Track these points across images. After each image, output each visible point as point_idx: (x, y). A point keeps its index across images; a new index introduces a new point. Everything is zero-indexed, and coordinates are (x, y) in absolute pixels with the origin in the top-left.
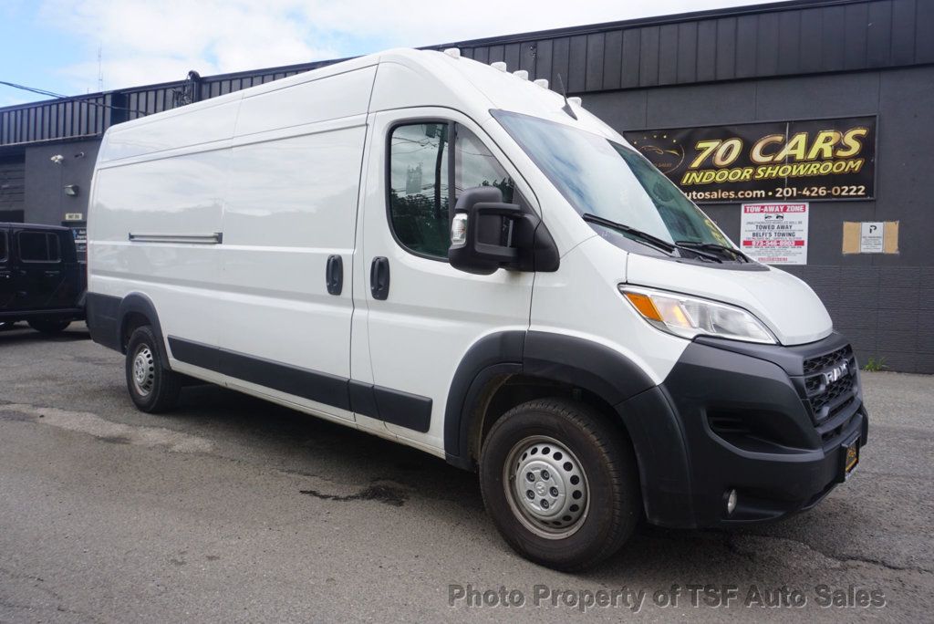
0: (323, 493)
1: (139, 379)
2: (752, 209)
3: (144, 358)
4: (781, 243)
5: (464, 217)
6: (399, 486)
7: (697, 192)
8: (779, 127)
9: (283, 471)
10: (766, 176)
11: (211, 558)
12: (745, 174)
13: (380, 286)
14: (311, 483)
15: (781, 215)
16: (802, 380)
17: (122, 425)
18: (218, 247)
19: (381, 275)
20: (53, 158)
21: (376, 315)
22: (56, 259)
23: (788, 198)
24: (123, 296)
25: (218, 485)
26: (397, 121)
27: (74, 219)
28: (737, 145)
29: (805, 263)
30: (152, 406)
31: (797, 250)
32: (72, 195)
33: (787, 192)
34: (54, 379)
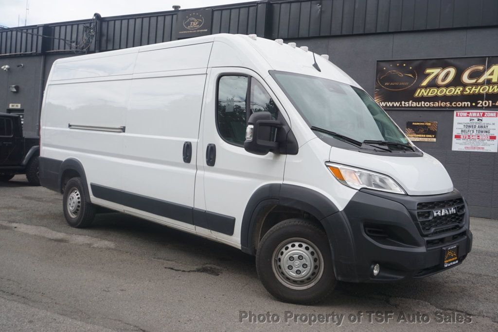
0: (176, 268)
1: (71, 208)
2: (461, 114)
3: (75, 197)
4: (480, 137)
5: (252, 126)
6: (217, 267)
7: (425, 102)
8: (481, 60)
9: (155, 258)
10: (471, 92)
11: (122, 290)
12: (457, 91)
13: (210, 159)
14: (170, 264)
15: (481, 118)
16: (416, 213)
17: (63, 234)
18: (122, 134)
19: (211, 154)
20: (2, 67)
21: (208, 174)
22: (10, 135)
23: (485, 107)
24: (63, 160)
25: (121, 263)
26: (222, 73)
27: (15, 107)
28: (452, 71)
29: (497, 151)
30: (79, 224)
31: (491, 142)
32: (14, 92)
33: (485, 104)
34: (15, 208)
